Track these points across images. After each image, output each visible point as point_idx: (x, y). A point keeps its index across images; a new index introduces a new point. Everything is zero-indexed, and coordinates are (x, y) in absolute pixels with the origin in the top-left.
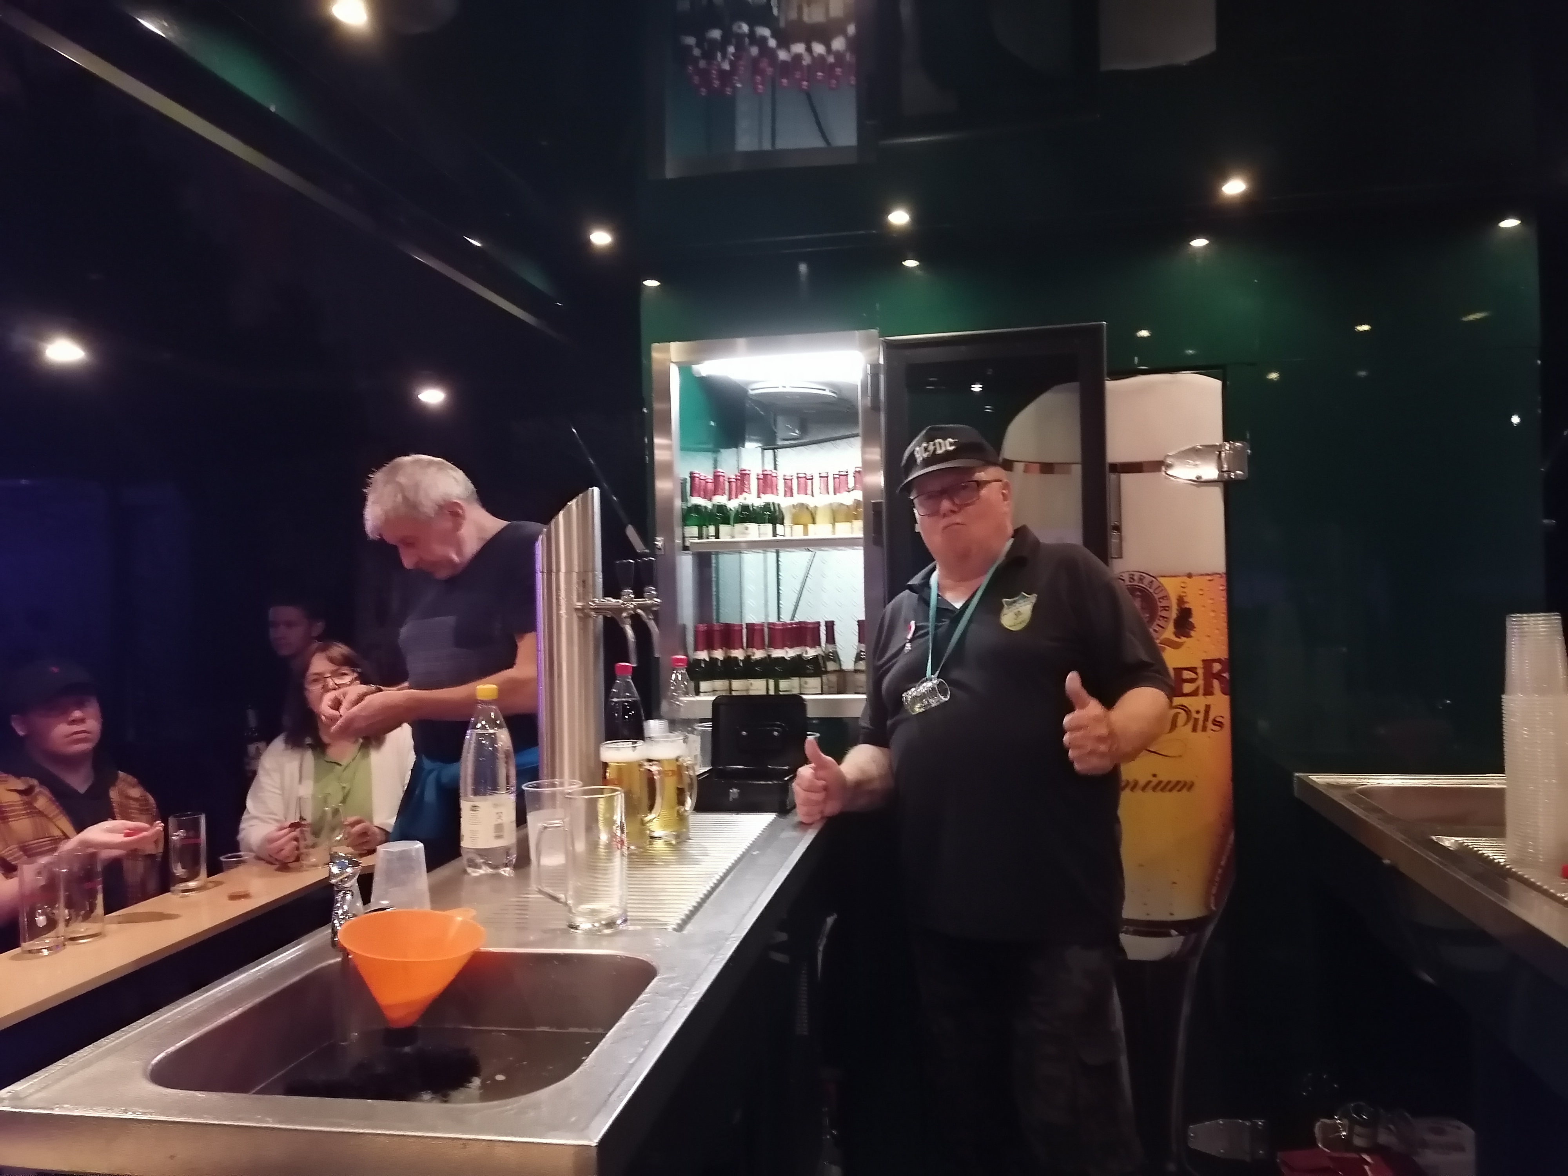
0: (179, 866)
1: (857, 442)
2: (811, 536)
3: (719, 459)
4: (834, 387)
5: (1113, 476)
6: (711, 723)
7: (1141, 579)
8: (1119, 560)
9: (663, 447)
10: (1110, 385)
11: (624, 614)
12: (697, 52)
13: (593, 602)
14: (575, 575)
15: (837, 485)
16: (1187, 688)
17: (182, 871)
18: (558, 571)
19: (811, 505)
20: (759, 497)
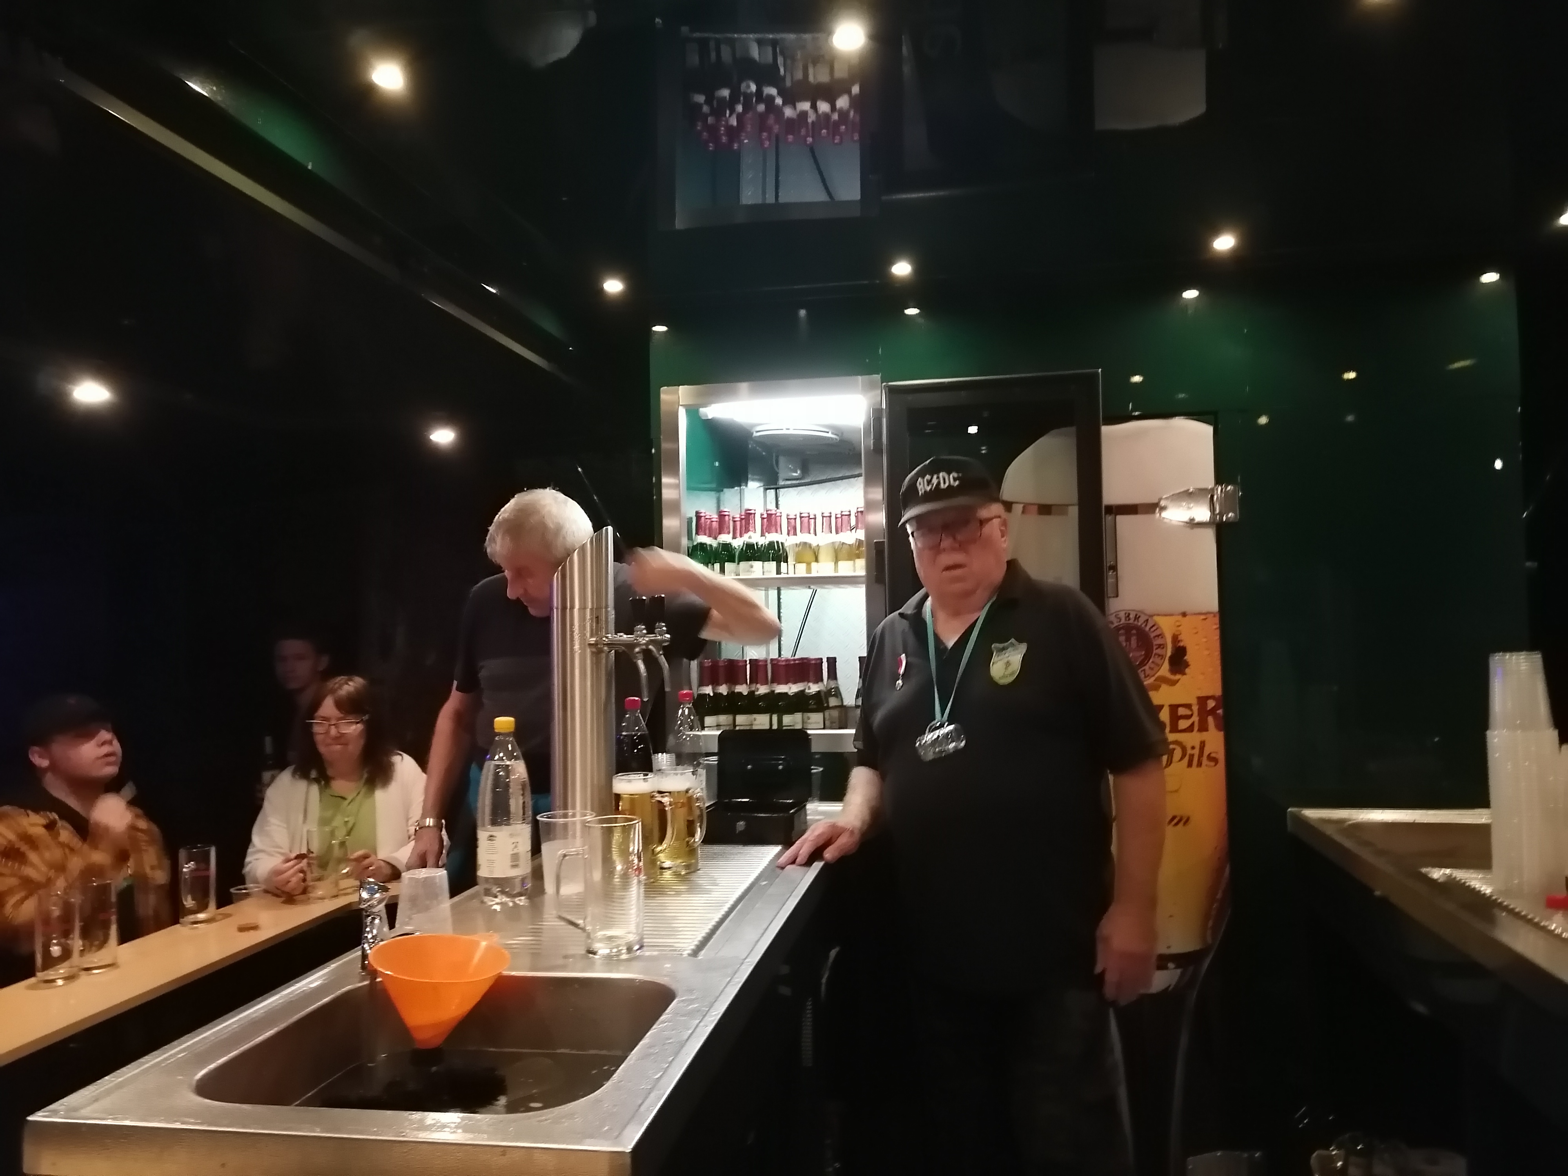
0: (189, 898)
1: (860, 482)
2: (814, 574)
3: (722, 498)
4: (836, 430)
5: (1109, 518)
6: (716, 757)
7: (1137, 618)
8: (1115, 599)
9: (670, 486)
10: (1105, 430)
11: (637, 650)
12: (706, 109)
13: (607, 637)
14: (588, 612)
15: (839, 525)
16: (1183, 724)
17: (193, 904)
18: (572, 607)
19: (814, 544)
20: (763, 535)
